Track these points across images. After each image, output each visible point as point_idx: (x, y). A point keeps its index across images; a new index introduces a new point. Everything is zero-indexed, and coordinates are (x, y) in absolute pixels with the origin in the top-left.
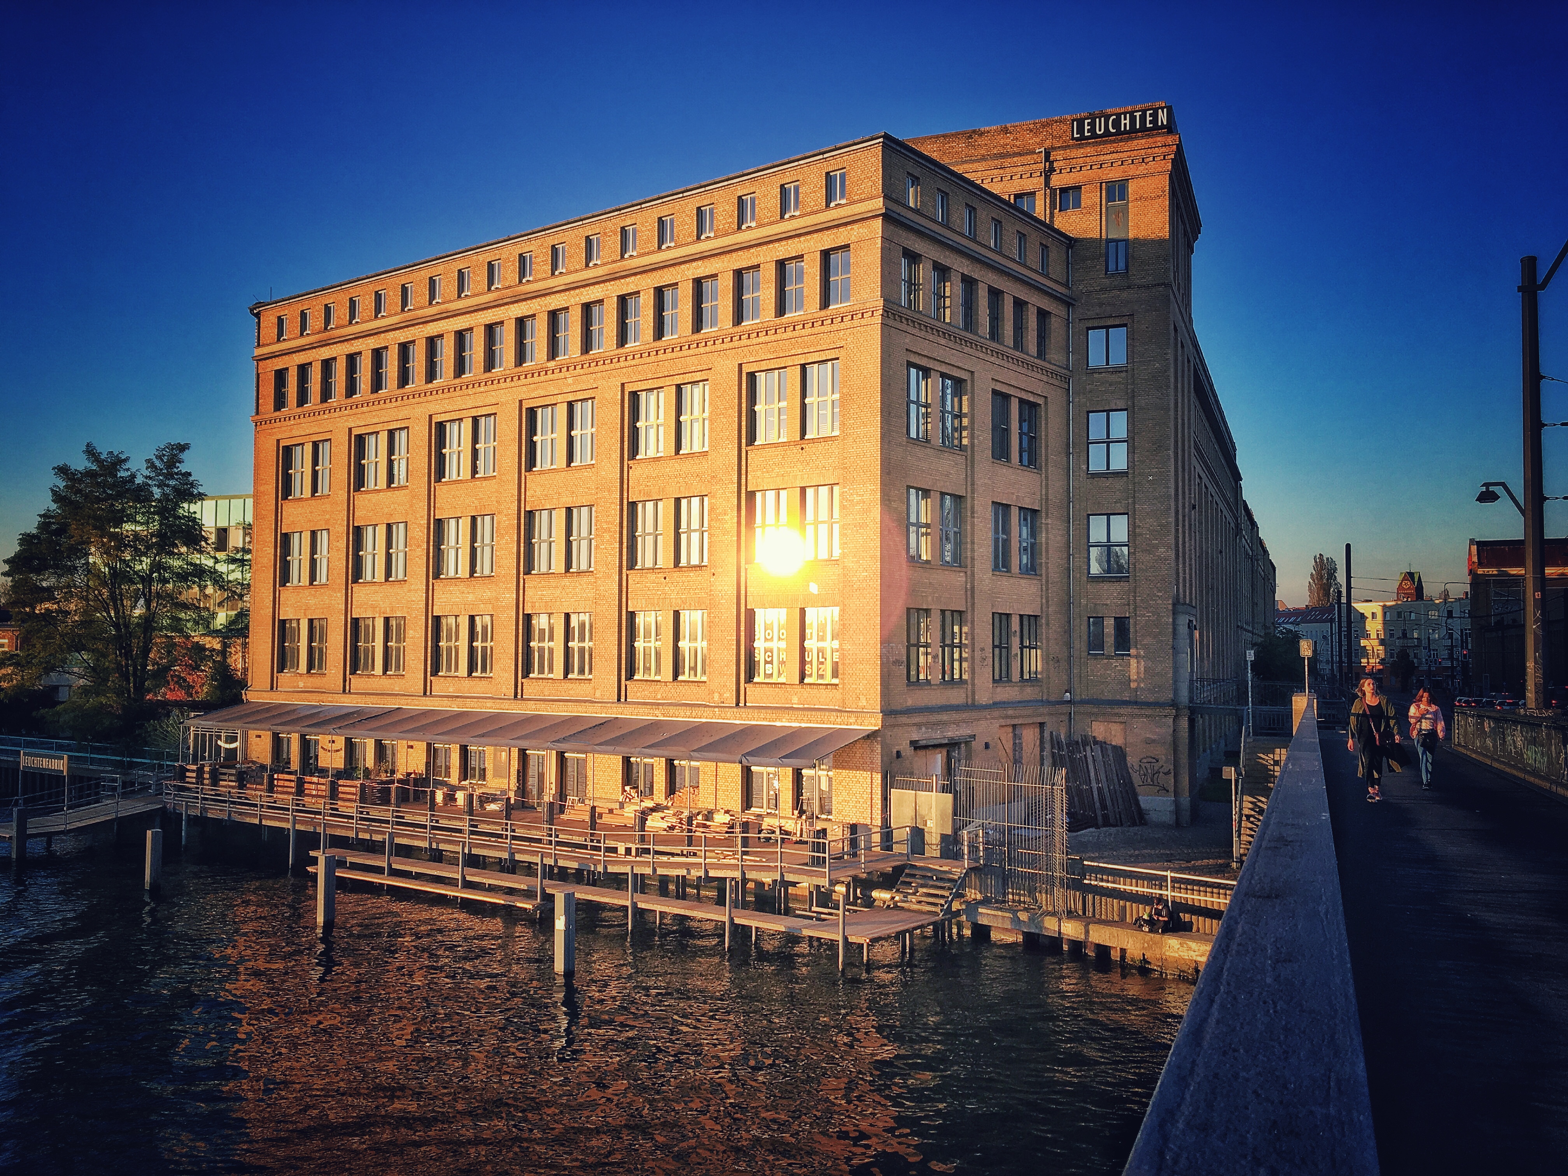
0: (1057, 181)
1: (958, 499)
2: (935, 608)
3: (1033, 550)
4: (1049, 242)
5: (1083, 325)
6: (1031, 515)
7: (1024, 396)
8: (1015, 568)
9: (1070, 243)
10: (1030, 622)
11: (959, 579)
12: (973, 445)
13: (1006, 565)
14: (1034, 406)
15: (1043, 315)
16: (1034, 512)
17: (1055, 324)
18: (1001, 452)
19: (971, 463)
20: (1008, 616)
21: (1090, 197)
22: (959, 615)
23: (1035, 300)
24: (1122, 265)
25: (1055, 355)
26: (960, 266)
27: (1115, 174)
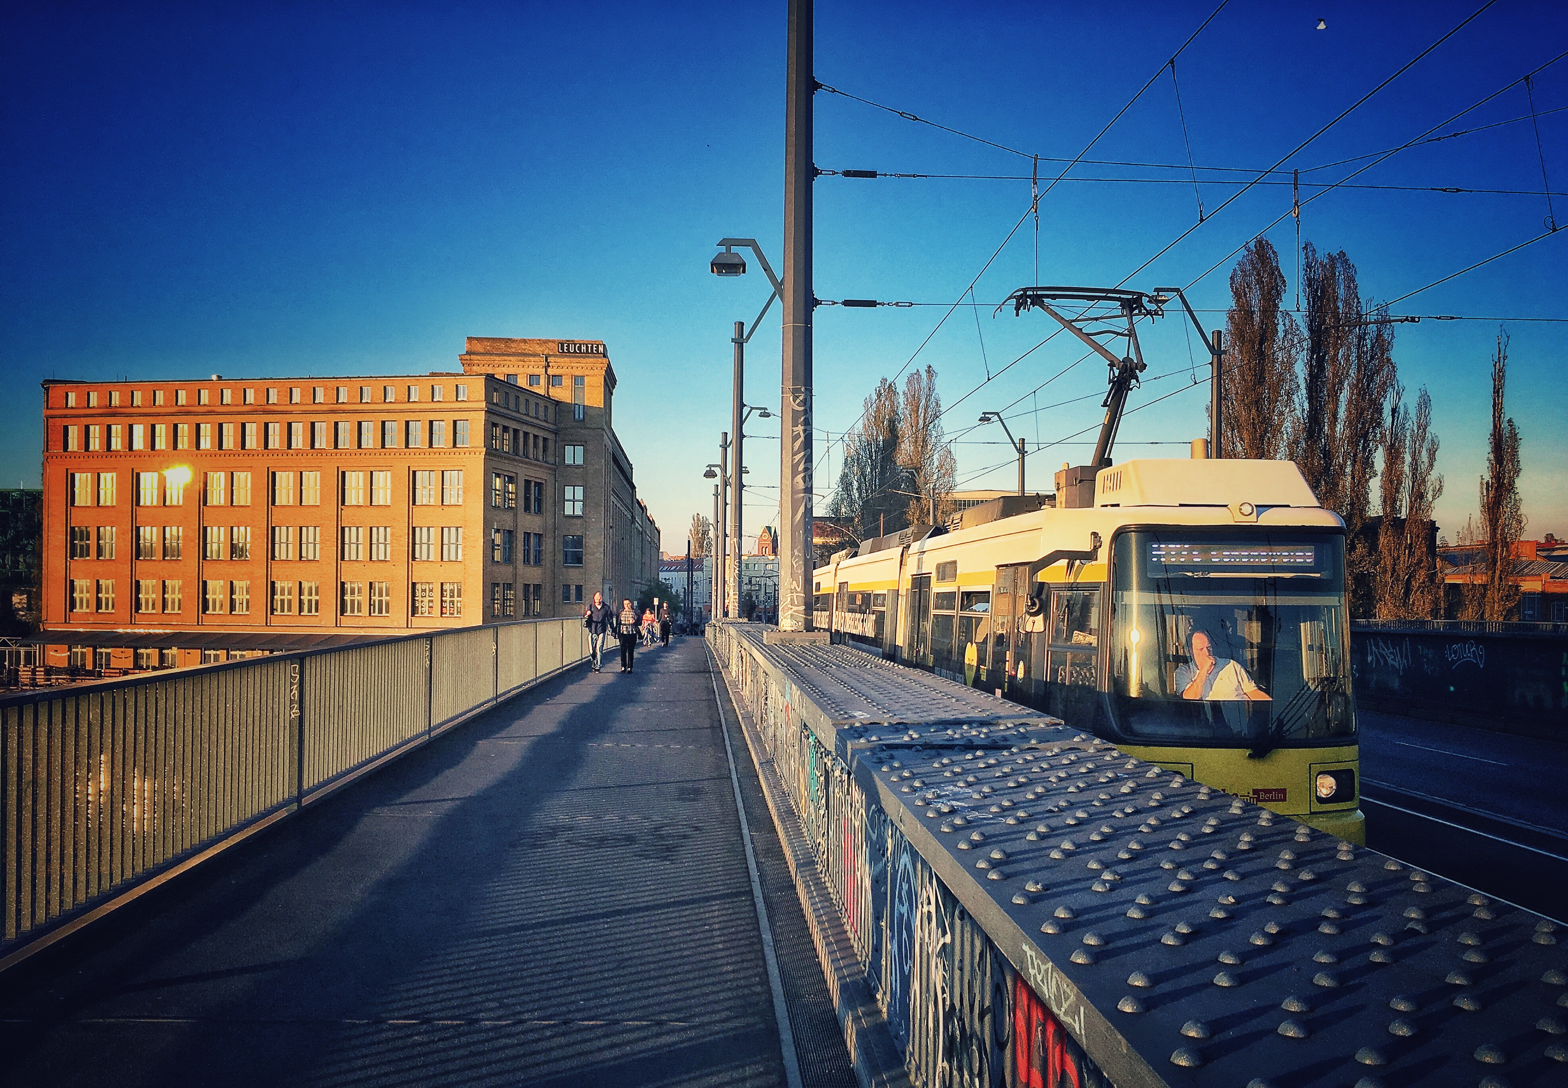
0: (550, 371)
1: (510, 532)
2: (501, 582)
3: (539, 553)
4: (548, 404)
5: (563, 444)
6: (539, 536)
7: (537, 480)
8: (532, 563)
9: (558, 403)
10: (538, 587)
11: (510, 569)
12: (517, 507)
13: (528, 561)
14: (541, 483)
15: (545, 440)
16: (540, 535)
17: (551, 444)
18: (527, 508)
19: (515, 515)
20: (529, 585)
21: (567, 382)
22: (509, 586)
23: (542, 434)
24: (581, 416)
25: (551, 459)
26: (513, 425)
27: (578, 373)
